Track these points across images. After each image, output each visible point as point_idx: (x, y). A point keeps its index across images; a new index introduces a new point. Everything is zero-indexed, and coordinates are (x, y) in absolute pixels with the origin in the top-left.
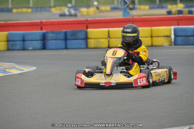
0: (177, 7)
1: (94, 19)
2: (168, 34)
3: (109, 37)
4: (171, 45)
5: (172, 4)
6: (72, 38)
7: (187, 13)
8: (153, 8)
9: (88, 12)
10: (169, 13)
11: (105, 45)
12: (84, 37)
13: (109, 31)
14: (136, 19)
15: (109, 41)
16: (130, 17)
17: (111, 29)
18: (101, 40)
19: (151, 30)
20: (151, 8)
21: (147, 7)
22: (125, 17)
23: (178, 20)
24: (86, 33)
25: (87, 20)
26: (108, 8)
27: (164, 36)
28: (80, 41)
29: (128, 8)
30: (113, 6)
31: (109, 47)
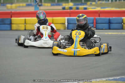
0: (69, 5)
1: (16, 11)
2: (64, 22)
3: (25, 23)
4: (65, 29)
5: (65, 3)
6: (2, 23)
7: (75, 9)
8: (53, 5)
9: (11, 7)
10: (64, 8)
11: (23, 28)
12: (9, 23)
13: (25, 20)
15: (25, 26)
17: (26, 18)
18: (20, 25)
19: (53, 19)
20: (52, 5)
21: (49, 5)
23: (70, 13)
24: (11, 20)
25: (11, 12)
27: (61, 24)
28: (7, 25)
29: (38, 5)
30: (27, 3)
31: (25, 30)
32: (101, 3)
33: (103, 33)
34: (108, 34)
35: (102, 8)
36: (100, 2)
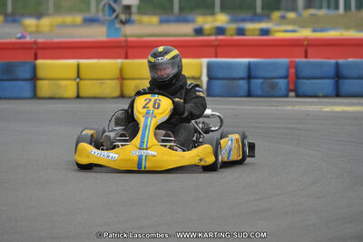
0: (215, 21)
1: (49, 40)
2: (197, 75)
3: (78, 76)
5: (204, 14)
6: (5, 77)
7: (233, 32)
8: (167, 22)
9: (38, 26)
10: (199, 31)
11: (72, 92)
12: (28, 75)
14: (132, 42)
15: (78, 84)
16: (122, 38)
17: (82, 61)
18: (63, 83)
20: (162, 22)
21: (155, 19)
22: (111, 39)
23: (216, 46)
24: (34, 68)
25: (35, 43)
26: (79, 19)
28: (21, 83)
29: (117, 21)
30: (88, 15)
31: (78, 97)
32: (313, 15)
33: (316, 108)
34: (332, 112)
35: (314, 31)
36: (312, 11)
